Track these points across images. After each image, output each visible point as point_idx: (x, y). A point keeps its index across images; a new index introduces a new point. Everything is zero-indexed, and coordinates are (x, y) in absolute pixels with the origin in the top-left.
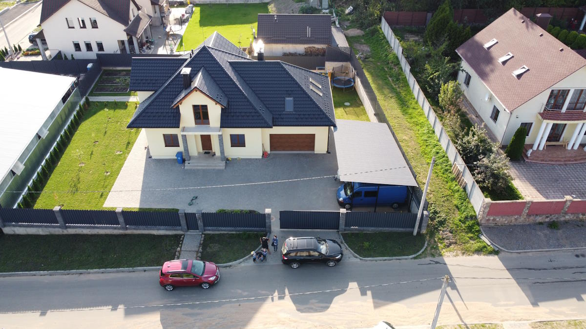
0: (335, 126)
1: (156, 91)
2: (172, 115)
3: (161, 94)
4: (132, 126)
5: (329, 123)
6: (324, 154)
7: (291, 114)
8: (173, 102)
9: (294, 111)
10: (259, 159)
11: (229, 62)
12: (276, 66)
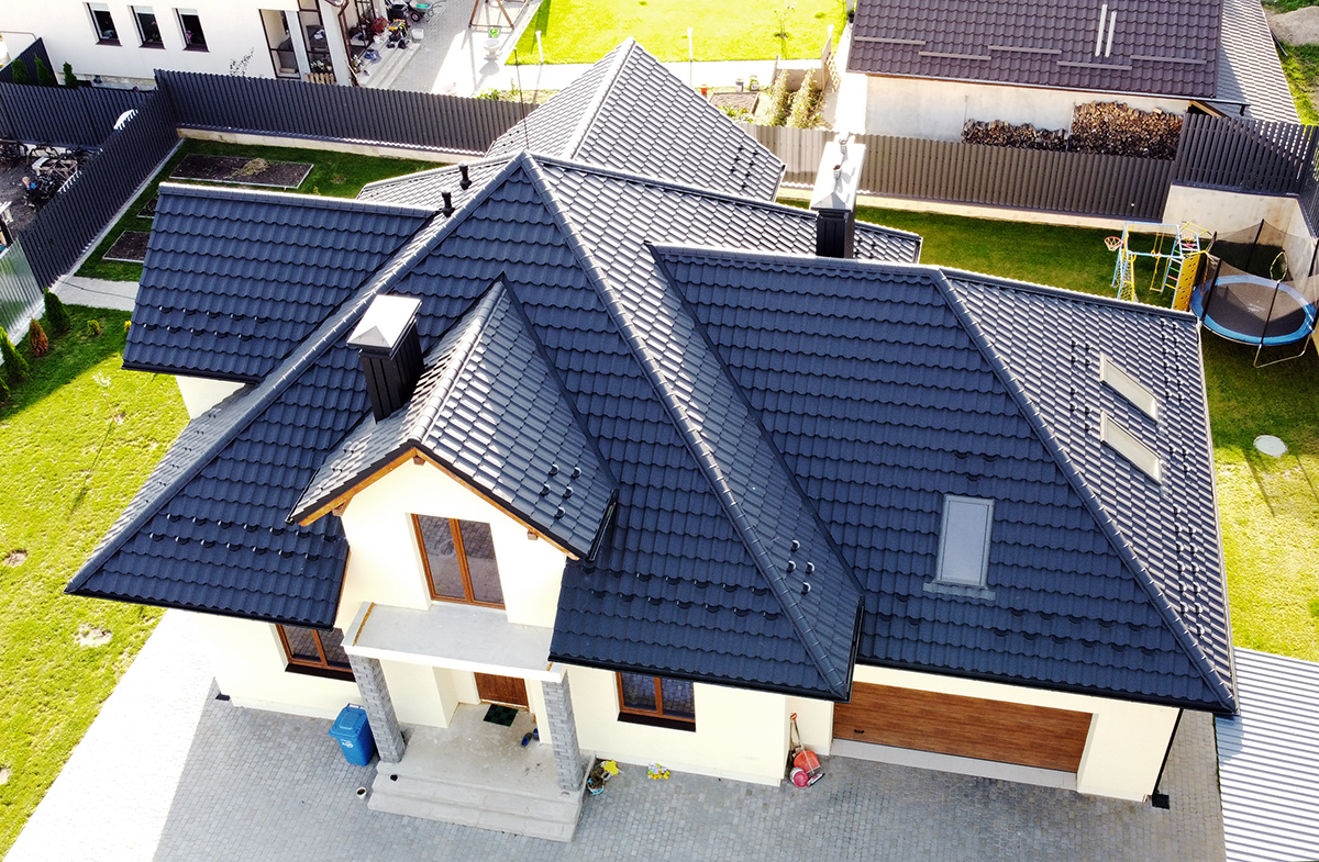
0: (1225, 711)
1: (253, 382)
2: (304, 548)
3: (275, 401)
4: (96, 586)
5: (1195, 694)
6: (1131, 807)
7: (967, 602)
8: (299, 492)
9: (992, 587)
10: (764, 789)
11: (654, 251)
12: (914, 295)
